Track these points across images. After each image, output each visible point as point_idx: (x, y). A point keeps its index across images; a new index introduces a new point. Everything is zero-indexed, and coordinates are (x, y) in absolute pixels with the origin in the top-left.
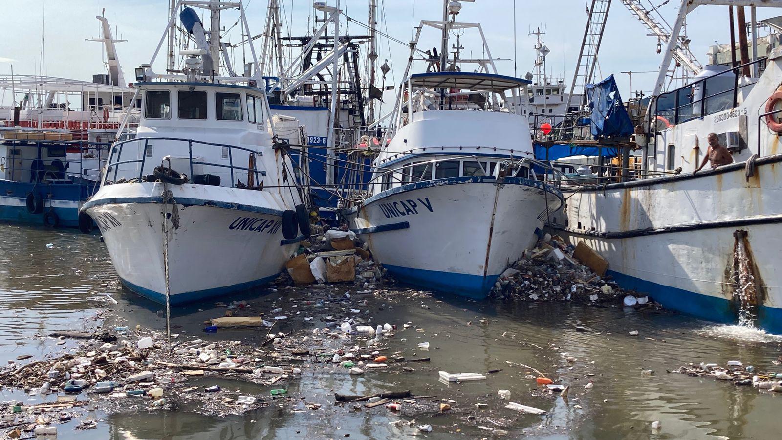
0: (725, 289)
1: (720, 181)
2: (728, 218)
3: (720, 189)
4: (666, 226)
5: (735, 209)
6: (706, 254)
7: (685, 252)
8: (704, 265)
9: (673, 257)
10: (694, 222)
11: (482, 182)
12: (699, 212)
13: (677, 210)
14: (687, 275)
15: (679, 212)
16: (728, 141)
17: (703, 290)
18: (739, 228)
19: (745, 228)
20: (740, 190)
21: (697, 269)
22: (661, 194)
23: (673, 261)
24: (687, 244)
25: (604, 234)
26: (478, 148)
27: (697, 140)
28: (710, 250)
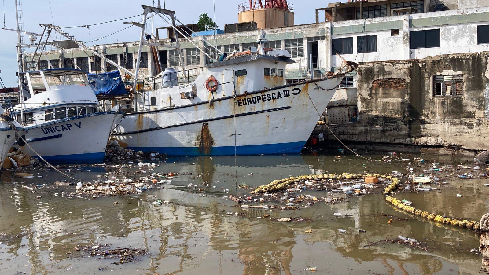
0: (196, 144)
1: (196, 108)
2: (199, 120)
3: (196, 110)
4: (168, 126)
5: (202, 117)
6: (188, 133)
7: (178, 134)
8: (187, 137)
9: (171, 136)
10: (184, 122)
11: (111, 114)
12: (186, 119)
13: (174, 119)
14: (178, 142)
15: (175, 120)
16: (190, 94)
17: (186, 145)
18: (204, 123)
19: (207, 122)
20: (205, 110)
21: (183, 139)
22: (164, 115)
23: (171, 137)
24: (178, 131)
25: (124, 133)
26: (85, 101)
27: (170, 95)
28: (190, 131)
